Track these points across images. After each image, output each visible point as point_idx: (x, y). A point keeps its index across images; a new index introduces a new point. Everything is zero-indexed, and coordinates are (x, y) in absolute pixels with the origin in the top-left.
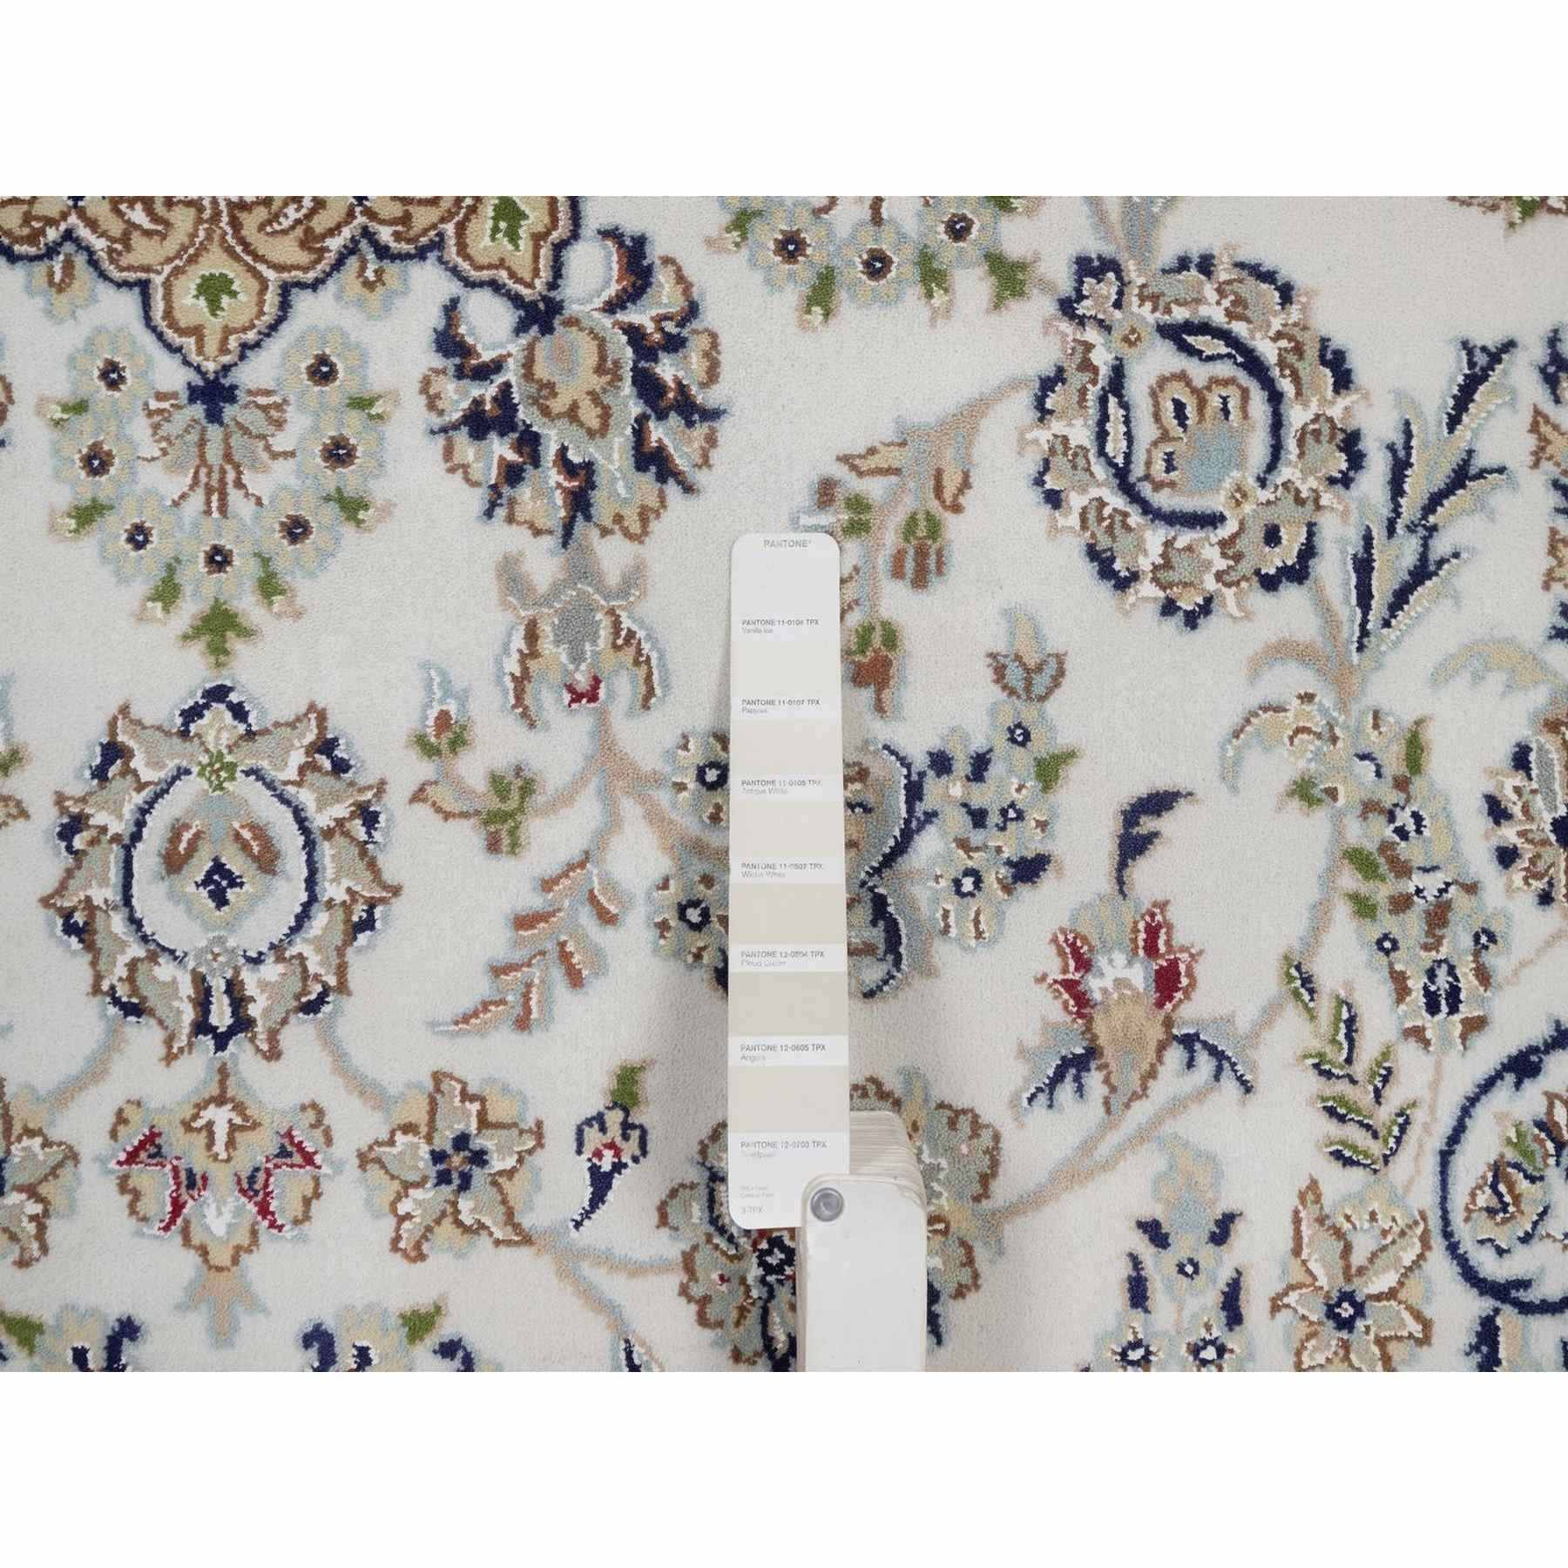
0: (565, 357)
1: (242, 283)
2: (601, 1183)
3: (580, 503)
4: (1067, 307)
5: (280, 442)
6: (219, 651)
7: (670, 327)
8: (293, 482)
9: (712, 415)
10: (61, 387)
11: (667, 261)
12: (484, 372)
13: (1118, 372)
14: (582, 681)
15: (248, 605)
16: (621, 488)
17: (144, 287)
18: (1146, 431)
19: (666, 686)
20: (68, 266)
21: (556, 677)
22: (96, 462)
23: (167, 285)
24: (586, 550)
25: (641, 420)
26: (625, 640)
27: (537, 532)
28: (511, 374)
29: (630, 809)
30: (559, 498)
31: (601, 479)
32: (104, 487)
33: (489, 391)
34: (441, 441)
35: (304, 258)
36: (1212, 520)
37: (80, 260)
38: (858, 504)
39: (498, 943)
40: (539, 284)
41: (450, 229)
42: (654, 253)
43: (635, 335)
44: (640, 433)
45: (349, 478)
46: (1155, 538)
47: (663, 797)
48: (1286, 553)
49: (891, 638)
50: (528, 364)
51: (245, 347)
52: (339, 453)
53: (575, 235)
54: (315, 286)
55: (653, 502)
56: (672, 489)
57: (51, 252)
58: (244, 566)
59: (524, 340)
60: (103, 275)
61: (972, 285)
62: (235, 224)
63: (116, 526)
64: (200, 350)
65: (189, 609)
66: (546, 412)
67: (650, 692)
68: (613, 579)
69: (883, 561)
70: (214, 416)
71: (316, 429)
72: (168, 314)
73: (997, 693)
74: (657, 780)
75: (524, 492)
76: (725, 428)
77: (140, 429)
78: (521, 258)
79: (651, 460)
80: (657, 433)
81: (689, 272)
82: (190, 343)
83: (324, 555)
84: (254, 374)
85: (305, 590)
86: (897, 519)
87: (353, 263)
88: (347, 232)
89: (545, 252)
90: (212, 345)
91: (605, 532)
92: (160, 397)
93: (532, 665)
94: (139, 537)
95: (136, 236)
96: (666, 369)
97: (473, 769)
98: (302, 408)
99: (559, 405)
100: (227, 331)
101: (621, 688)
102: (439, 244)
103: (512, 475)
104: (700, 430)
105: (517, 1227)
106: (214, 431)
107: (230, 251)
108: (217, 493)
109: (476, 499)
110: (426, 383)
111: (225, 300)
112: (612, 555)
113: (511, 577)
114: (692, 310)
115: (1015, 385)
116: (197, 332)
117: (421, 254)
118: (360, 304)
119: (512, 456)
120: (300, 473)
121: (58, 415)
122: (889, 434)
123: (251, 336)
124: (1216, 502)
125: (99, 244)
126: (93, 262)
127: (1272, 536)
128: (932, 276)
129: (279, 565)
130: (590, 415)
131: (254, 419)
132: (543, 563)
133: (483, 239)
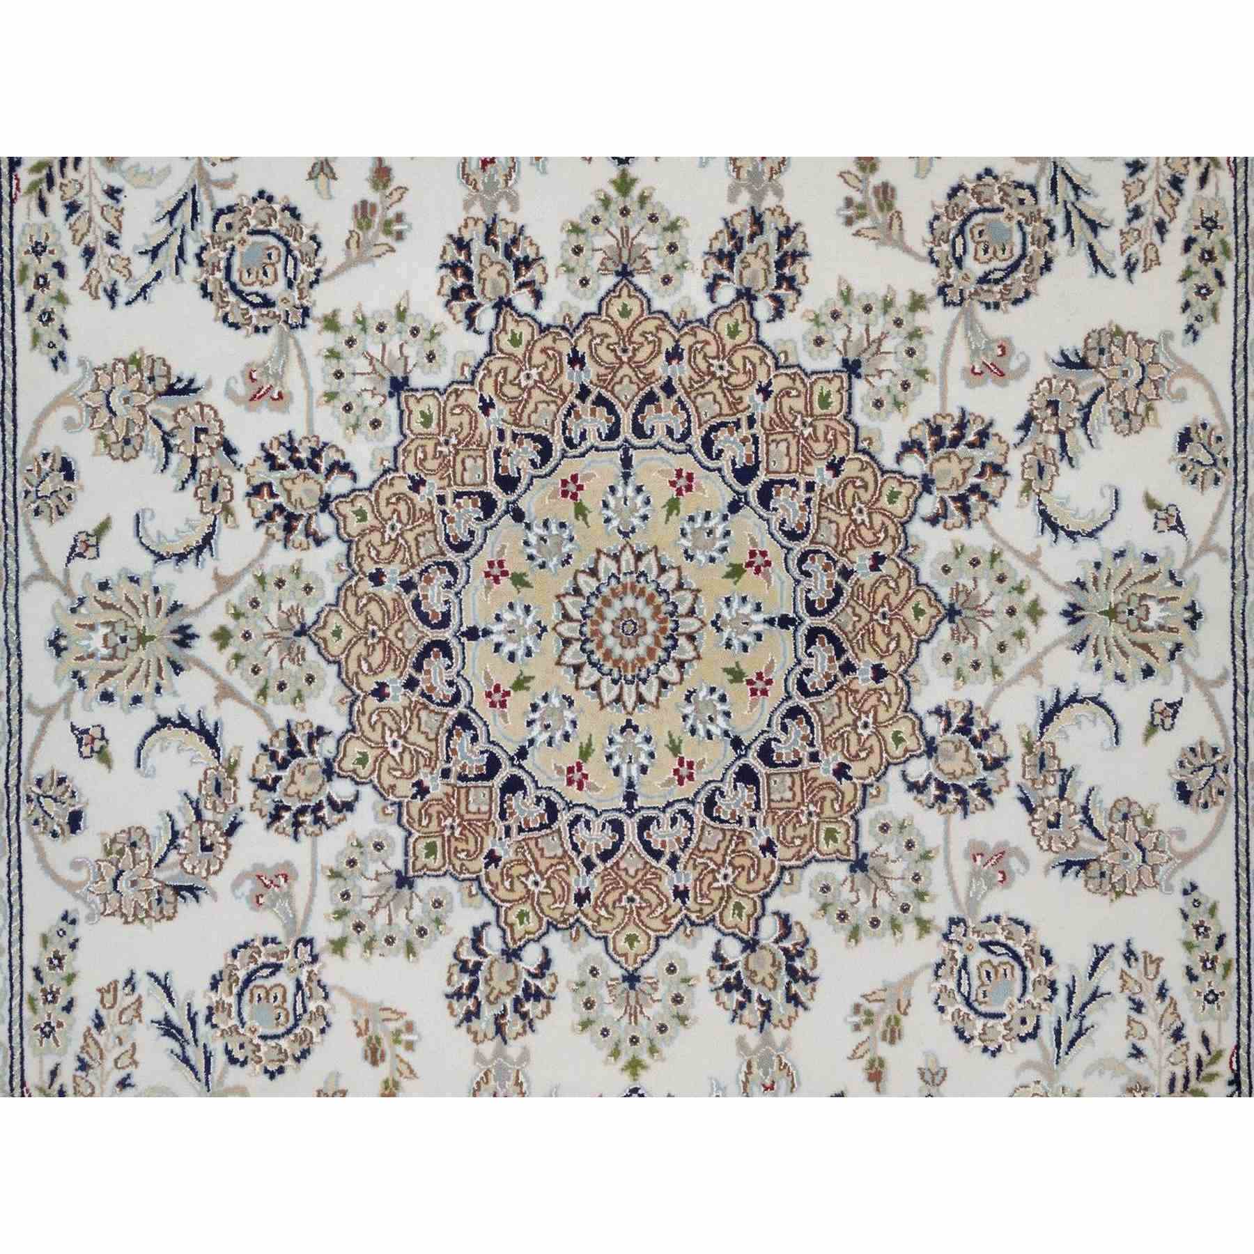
0: (759, 961)
1: (642, 938)
3: (766, 1015)
4: (946, 937)
5: (656, 996)
6: (635, 1075)
7: (799, 948)
8: (662, 1011)
9: (814, 979)
10: (576, 977)
11: (797, 923)
12: (730, 968)
13: (965, 961)
14: (768, 1083)
15: (645, 1057)
16: (781, 1009)
17: (605, 938)
18: (976, 983)
19: (799, 1083)
20: (578, 932)
21: (759, 1082)
22: (589, 1004)
23: (614, 938)
24: (769, 1034)
25: (789, 983)
26: (783, 1067)
27: (751, 1027)
28: (740, 968)
30: (759, 1013)
31: (773, 1006)
32: (592, 1014)
33: (732, 975)
34: (715, 994)
35: (663, 927)
36: (1001, 1016)
37: (582, 929)
38: (869, 1013)
40: (750, 934)
41: (717, 914)
42: (792, 920)
43: (786, 951)
44: (788, 989)
45: (681, 1009)
46: (980, 1022)
48: (1029, 1028)
49: (882, 1063)
50: (746, 964)
51: (643, 962)
52: (677, 1000)
53: (763, 914)
54: (668, 937)
55: (793, 1014)
56: (800, 1009)
57: (571, 926)
58: (644, 1043)
59: (745, 955)
60: (590, 935)
61: (911, 930)
62: (639, 915)
64: (626, 962)
65: (624, 1059)
66: (753, 981)
67: (793, 1086)
68: (779, 1044)
69: (878, 1034)
70: (632, 987)
71: (669, 991)
72: (614, 949)
73: (922, 1083)
75: (746, 1012)
76: (819, 984)
77: (604, 991)
78: (743, 924)
79: (792, 998)
80: (795, 988)
81: (806, 927)
82: (622, 959)
83: (672, 1038)
84: (646, 971)
85: (666, 1051)
86: (884, 1018)
87: (682, 928)
88: (679, 917)
89: (752, 921)
90: (631, 960)
91: (776, 1026)
92: (612, 980)
93: (750, 1077)
94: (605, 1032)
95: (602, 920)
96: (798, 964)
98: (664, 983)
99: (758, 979)
100: (636, 956)
101: (783, 1085)
102: (713, 920)
103: (741, 1006)
104: (810, 985)
106: (632, 993)
107: (637, 925)
108: (633, 1016)
109: (728, 1015)
110: (709, 973)
111: (636, 944)
112: (778, 1035)
113: (741, 1043)
114: (807, 941)
115: (927, 966)
116: (625, 955)
117: (707, 924)
118: (685, 944)
119: (741, 999)
120: (664, 1007)
121: (575, 987)
122: (880, 986)
123: (645, 957)
124: (1002, 1009)
125: (589, 924)
126: (587, 930)
127: (1023, 1021)
128: (895, 926)
129: (656, 1042)
130: (769, 982)
131: (647, 988)
132: (753, 1038)
133: (730, 918)
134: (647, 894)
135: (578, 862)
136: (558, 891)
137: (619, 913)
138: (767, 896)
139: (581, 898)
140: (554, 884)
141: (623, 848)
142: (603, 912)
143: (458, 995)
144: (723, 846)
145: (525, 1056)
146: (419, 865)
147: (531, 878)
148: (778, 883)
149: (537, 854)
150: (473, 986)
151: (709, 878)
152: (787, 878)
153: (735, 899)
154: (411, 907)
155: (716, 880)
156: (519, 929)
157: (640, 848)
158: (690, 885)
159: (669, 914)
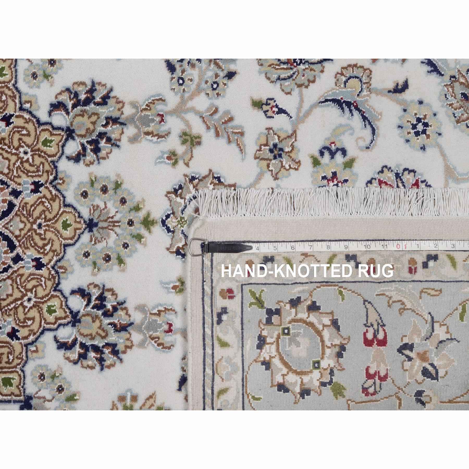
0: (80, 126)
1: (63, 218)
2: (281, 111)
3: (115, 121)
5: (102, 206)
6: (153, 223)
7: (72, 96)
8: (112, 202)
9: (93, 84)
10: (89, 269)
11: (56, 97)
12: (84, 148)
14: (158, 119)
15: (142, 214)
16: (111, 109)
17: (66, 246)
19: (159, 95)
20: (61, 267)
21: (158, 126)
22: (107, 258)
23: (65, 239)
24: (127, 119)
25: (95, 104)
26: (148, 107)
27: (123, 133)
28: (84, 141)
29: (190, 104)
30: (114, 127)
31: (110, 115)
32: (114, 256)
33: (89, 147)
34: (101, 161)
35: (57, 200)
37: (59, 264)
39: (222, 141)
40: (63, 133)
41: (50, 159)
42: (54, 101)
43: (74, 106)
44: (98, 104)
45: (110, 186)
47: (187, 95)
50: (82, 136)
51: (79, 217)
52: (104, 190)
53: (50, 124)
54: (64, 197)
55: (114, 100)
56: (112, 94)
57: (57, 272)
58: (132, 216)
59: (76, 138)
60: (63, 257)
62: (50, 220)
63: (123, 252)
64: (80, 229)
65: (143, 231)
66: (93, 131)
67: (161, 99)
68: (134, 111)
71: (99, 196)
72: (71, 239)
74: (182, 97)
75: (113, 136)
76: (97, 80)
77: (99, 246)
78: (56, 139)
79: (105, 101)
80: (98, 99)
81: (58, 91)
82: (78, 231)
83: (130, 193)
85: (138, 198)
87: (59, 187)
88: (51, 188)
89: (55, 132)
90: (79, 226)
91: (122, 113)
92: (91, 241)
93: (155, 133)
94: (126, 246)
95: (53, 248)
96: (83, 97)
97: (180, 149)
98: (94, 200)
99: (92, 127)
100: (76, 222)
101: (160, 107)
102: (53, 162)
103: (109, 140)
104: (97, 87)
105: (292, 135)
106: (100, 225)
107: (56, 221)
108: (115, 224)
109: (115, 150)
110: (87, 165)
111: (68, 222)
112: (128, 111)
113: (134, 140)
114: (68, 90)
116: (76, 229)
117: (56, 167)
118: (68, 184)
119: (104, 140)
120: (109, 200)
121: (97, 270)
123: (77, 215)
125: (55, 259)
126: (59, 260)
129: (132, 206)
130: (94, 118)
131: (97, 214)
132: (130, 131)
133: (52, 150)
134: (36, 214)
135: (15, 267)
136: (34, 283)
137: (49, 235)
138: (38, 121)
139: (39, 265)
140: (29, 286)
141: (7, 233)
142: (48, 248)
143: (101, 360)
144: (6, 155)
145: (141, 308)
146: (17, 392)
147: (26, 304)
148: (30, 113)
149: (11, 299)
150: (96, 349)
151: (26, 165)
152: (27, 106)
153: (40, 146)
154: (44, 398)
155: (27, 161)
156: (59, 313)
157: (7, 219)
158: (30, 180)
159: (49, 196)
